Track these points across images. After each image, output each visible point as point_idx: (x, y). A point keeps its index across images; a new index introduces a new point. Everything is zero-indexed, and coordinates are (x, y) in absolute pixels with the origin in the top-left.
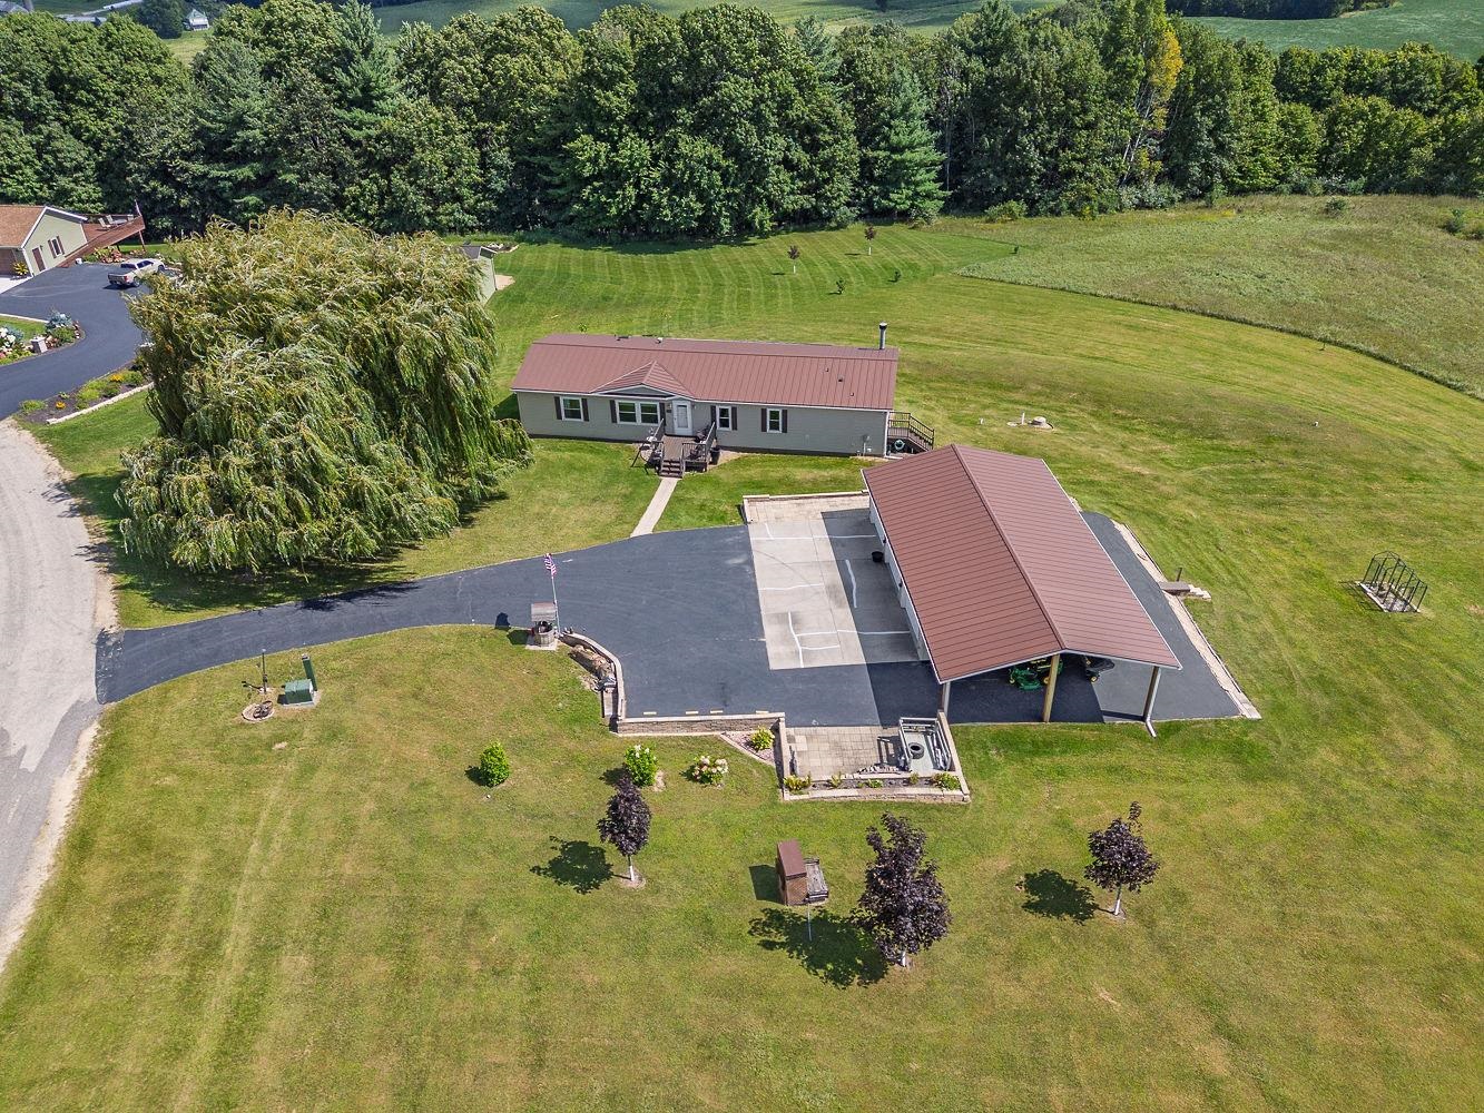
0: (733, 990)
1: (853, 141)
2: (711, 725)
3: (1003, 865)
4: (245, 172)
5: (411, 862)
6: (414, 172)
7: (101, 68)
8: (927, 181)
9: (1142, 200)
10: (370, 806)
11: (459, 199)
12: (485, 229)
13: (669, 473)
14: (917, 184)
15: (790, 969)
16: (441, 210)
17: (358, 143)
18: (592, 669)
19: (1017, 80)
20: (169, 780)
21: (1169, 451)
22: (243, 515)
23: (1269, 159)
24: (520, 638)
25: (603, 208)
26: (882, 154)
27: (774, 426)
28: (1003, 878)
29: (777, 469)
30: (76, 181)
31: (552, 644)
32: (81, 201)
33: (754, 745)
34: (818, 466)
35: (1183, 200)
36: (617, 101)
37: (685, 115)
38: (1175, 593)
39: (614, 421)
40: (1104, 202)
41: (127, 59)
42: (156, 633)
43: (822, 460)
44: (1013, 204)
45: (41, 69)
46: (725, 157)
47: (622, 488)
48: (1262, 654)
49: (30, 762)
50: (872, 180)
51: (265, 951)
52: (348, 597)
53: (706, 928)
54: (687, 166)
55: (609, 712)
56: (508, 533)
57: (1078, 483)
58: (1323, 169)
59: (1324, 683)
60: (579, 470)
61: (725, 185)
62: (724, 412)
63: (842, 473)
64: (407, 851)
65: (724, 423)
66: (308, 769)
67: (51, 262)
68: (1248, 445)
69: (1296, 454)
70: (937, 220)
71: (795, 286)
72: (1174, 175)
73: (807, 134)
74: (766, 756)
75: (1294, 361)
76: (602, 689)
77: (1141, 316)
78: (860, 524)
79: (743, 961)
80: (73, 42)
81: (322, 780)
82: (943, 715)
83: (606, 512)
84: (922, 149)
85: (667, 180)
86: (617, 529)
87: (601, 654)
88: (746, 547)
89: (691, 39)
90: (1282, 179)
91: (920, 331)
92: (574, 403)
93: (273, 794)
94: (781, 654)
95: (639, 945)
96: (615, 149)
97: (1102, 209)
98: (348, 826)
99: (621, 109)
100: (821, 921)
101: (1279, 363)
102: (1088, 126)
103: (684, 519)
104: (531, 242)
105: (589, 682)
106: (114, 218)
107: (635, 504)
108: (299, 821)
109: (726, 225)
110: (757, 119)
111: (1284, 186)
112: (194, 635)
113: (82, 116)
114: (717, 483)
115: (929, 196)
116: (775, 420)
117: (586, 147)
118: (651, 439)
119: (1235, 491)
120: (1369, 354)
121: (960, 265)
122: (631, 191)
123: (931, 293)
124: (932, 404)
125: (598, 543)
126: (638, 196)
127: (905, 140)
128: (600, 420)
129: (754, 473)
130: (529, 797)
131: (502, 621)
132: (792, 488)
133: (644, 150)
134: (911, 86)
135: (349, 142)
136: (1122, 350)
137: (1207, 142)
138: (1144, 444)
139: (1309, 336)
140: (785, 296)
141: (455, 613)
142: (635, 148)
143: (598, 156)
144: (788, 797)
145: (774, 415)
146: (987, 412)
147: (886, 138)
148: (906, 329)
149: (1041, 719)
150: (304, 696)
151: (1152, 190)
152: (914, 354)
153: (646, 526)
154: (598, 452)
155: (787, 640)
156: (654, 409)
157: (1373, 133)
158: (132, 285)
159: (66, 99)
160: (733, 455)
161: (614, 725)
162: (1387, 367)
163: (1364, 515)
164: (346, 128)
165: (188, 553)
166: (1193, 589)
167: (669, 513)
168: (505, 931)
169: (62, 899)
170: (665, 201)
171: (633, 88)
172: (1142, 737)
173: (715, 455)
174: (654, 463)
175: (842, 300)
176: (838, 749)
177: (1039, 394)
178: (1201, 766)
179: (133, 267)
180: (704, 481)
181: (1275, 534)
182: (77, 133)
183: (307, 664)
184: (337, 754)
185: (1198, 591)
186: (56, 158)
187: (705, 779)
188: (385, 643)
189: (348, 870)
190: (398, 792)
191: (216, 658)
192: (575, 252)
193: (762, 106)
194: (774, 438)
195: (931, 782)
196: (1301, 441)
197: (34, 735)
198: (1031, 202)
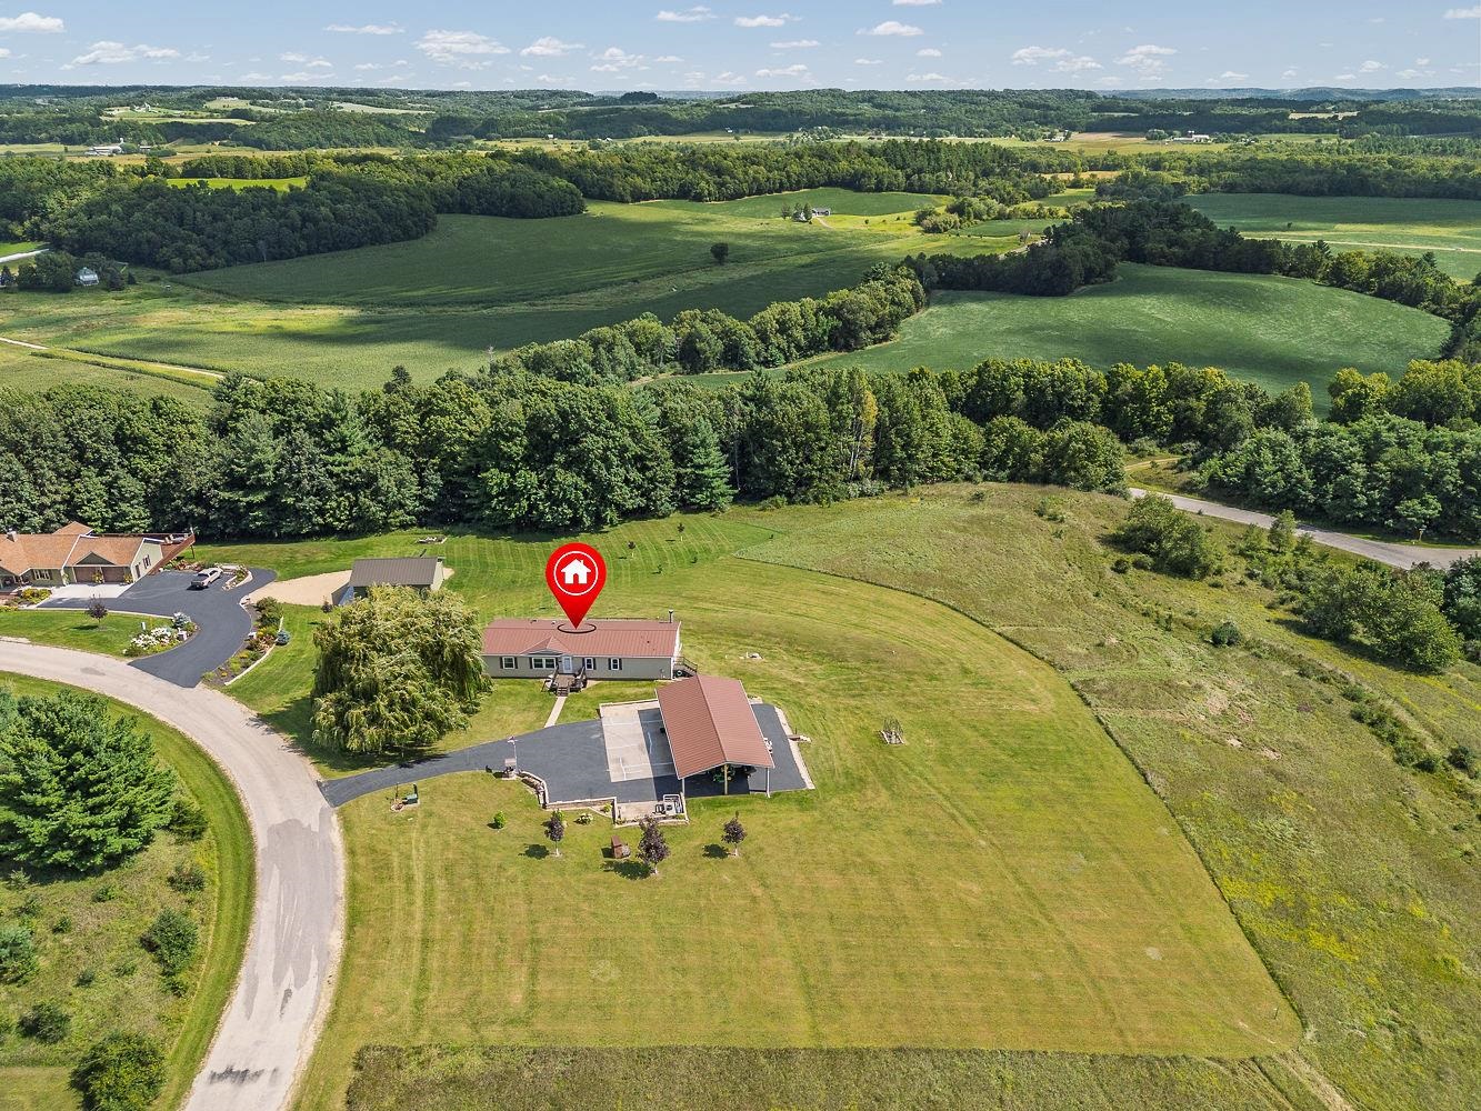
0: (595, 883)
1: (670, 463)
2: (586, 804)
3: (698, 843)
4: (259, 498)
5: (473, 853)
6: (376, 493)
7: (154, 430)
8: (720, 485)
9: (862, 491)
10: (452, 837)
11: (402, 506)
12: (421, 526)
13: (561, 695)
14: (713, 488)
15: (616, 876)
16: (391, 515)
17: (338, 475)
18: (533, 786)
19: (772, 424)
20: (373, 831)
21: (818, 669)
22: (381, 725)
23: (946, 459)
24: (498, 775)
25: (506, 514)
26: (689, 470)
27: (615, 667)
28: (696, 847)
29: (617, 689)
30: (132, 506)
31: (514, 776)
32: (135, 518)
33: (604, 810)
34: (637, 686)
35: (890, 489)
36: (516, 449)
37: (561, 458)
38: (793, 740)
39: (531, 667)
40: (837, 494)
41: (172, 424)
42: (340, 781)
43: (640, 683)
44: (778, 497)
45: (108, 431)
46: (586, 482)
47: (538, 703)
48: (825, 764)
49: (316, 828)
50: (684, 487)
51: (429, 879)
52: (418, 762)
53: (586, 867)
54: (561, 489)
55: (542, 802)
56: (484, 729)
57: (767, 689)
58: (983, 465)
59: (847, 774)
60: (515, 695)
61: (586, 499)
62: (589, 661)
63: (650, 689)
64: (472, 850)
65: (589, 667)
66: (424, 826)
67: (144, 572)
68: (858, 664)
69: (879, 669)
70: (728, 508)
71: (633, 567)
72: (882, 474)
73: (640, 462)
74: (609, 814)
75: (907, 612)
76: (538, 793)
77: (833, 585)
78: (656, 715)
79: (600, 875)
80: (134, 413)
81: (431, 830)
82: (682, 794)
83: (531, 716)
84: (715, 465)
85: (549, 497)
86: (537, 724)
87: (535, 778)
88: (601, 729)
89: (563, 414)
90: (958, 471)
91: (704, 600)
92: (510, 660)
93: (414, 835)
94: (616, 775)
95: (562, 872)
96: (513, 476)
97: (836, 499)
98: (447, 844)
99: (518, 455)
100: (627, 863)
101: (897, 614)
102: (822, 449)
103: (570, 717)
104: (454, 535)
105: (532, 791)
106: (175, 537)
107: (545, 711)
108: (427, 843)
109: (587, 521)
110: (605, 459)
111: (959, 476)
112: (359, 781)
113: (140, 462)
114: (586, 698)
115: (723, 495)
116: (616, 664)
117: (495, 477)
118: (551, 676)
119: (844, 689)
120: (949, 606)
121: (737, 548)
122: (525, 503)
123: (714, 571)
124: (702, 647)
125: (528, 732)
126: (529, 505)
127: (702, 461)
128: (524, 669)
129: (605, 691)
130: (514, 831)
131: (489, 770)
132: (624, 698)
133: (533, 478)
134: (705, 426)
135: (331, 475)
136: (814, 609)
137: (900, 453)
138: (807, 666)
139: (921, 596)
140: (626, 576)
141: (468, 767)
142: (527, 477)
143: (502, 481)
144: (617, 826)
145: (615, 661)
146: (730, 651)
147: (691, 461)
148: (696, 598)
149: (723, 794)
150: (415, 801)
151: (869, 485)
152: (696, 616)
153: (552, 721)
154: (523, 685)
155: (619, 769)
156: (552, 661)
157: (1012, 441)
158: (207, 587)
159: (125, 451)
160: (595, 683)
161: (544, 806)
162: (956, 614)
163: (900, 699)
164: (329, 467)
165: (353, 744)
166: (802, 737)
167: (562, 715)
168: (512, 871)
169: (353, 867)
170: (547, 510)
171: (525, 442)
172: (765, 799)
173: (585, 684)
174: (553, 689)
175: (660, 578)
176: (639, 810)
177: (760, 639)
178: (783, 807)
179: (207, 576)
180: (580, 697)
181: (853, 711)
182: (134, 473)
183: (415, 787)
184: (433, 821)
185: (805, 738)
186: (120, 492)
187: (584, 822)
188: (442, 780)
189: (451, 856)
190: (462, 832)
191: (370, 789)
192: (486, 541)
193: (608, 453)
194: (615, 672)
195: (674, 817)
196: (884, 662)
197: (311, 820)
198: (789, 495)
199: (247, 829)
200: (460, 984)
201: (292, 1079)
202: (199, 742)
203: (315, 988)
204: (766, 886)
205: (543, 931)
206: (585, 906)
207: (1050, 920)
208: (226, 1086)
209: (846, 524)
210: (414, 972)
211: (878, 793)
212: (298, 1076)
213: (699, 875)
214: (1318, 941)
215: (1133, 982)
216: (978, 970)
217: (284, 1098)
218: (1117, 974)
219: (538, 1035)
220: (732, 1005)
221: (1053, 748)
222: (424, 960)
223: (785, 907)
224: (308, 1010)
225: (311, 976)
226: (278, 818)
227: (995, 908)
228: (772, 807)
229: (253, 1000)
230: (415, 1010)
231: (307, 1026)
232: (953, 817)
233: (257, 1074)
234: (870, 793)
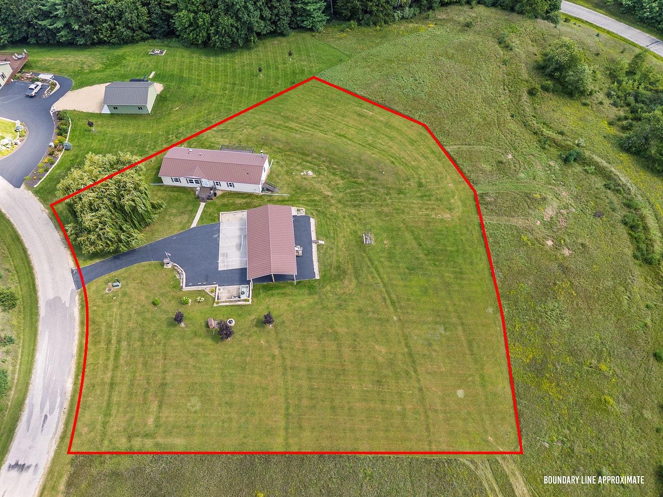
0: (198, 345)
3: (253, 318)
5: (142, 323)
8: (319, 16)
9: (402, 17)
10: (134, 311)
12: (153, 39)
13: (203, 201)
14: (314, 17)
16: (135, 35)
18: (178, 273)
21: (341, 184)
24: (163, 265)
27: (231, 186)
28: (252, 320)
29: (232, 199)
31: (170, 266)
33: (211, 291)
34: (243, 198)
35: (419, 14)
38: (315, 243)
39: (188, 183)
40: (387, 19)
42: (83, 269)
43: (244, 195)
44: (352, 22)
48: (329, 260)
49: (68, 304)
51: (119, 342)
53: (195, 334)
55: (181, 284)
59: (338, 267)
61: (238, 32)
63: (249, 200)
64: (141, 321)
65: (217, 185)
66: (121, 303)
67: (3, 83)
69: (373, 185)
70: (322, 30)
71: (260, 85)
72: (416, 2)
74: (213, 294)
76: (180, 279)
77: (365, 107)
79: (202, 340)
81: (124, 306)
82: (251, 283)
83: (185, 218)
86: (187, 225)
87: (180, 269)
88: (219, 229)
92: (176, 179)
93: (115, 310)
94: (222, 266)
95: (183, 338)
96: (196, 17)
97: (386, 22)
98: (130, 316)
101: (395, 135)
103: (205, 220)
104: (170, 47)
105: (178, 276)
106: (18, 54)
107: (192, 215)
108: (121, 315)
109: (241, 43)
112: (92, 269)
114: (215, 205)
115: (319, 21)
118: (198, 188)
119: (351, 201)
121: (320, 70)
123: (303, 92)
124: (283, 164)
125: (182, 231)
128: (184, 183)
130: (164, 308)
132: (234, 207)
136: (350, 130)
138: (336, 181)
141: (148, 258)
144: (215, 305)
146: (297, 168)
149: (273, 282)
150: (118, 285)
151: (407, 11)
153: (194, 225)
155: (224, 261)
156: (198, 181)
160: (221, 192)
161: (182, 288)
166: (321, 241)
167: (201, 218)
168: (160, 336)
172: (293, 285)
173: (215, 195)
174: (199, 197)
176: (228, 292)
178: (301, 292)
179: (33, 89)
180: (212, 204)
181: (352, 218)
184: (126, 299)
187: (199, 302)
189: (131, 325)
190: (139, 308)
191: (97, 276)
195: (244, 300)
196: (377, 180)
197: (66, 299)
198: (359, 21)
199: (36, 301)
200: (125, 413)
201: (43, 471)
202: (20, 232)
203: (58, 416)
204: (281, 347)
205: (169, 379)
206: (191, 361)
207: (415, 371)
208: (14, 473)
209: (386, 49)
210: (105, 404)
211: (350, 281)
212: (46, 469)
213: (250, 339)
214: (546, 386)
215: (445, 412)
216: (372, 405)
217: (39, 482)
218: (439, 407)
219: (157, 444)
220: (250, 426)
221: (449, 248)
222: (110, 396)
223: (288, 363)
224: (53, 430)
225: (56, 407)
226: (51, 296)
227: (391, 363)
228: (295, 291)
229: (31, 420)
230: (102, 429)
231: (52, 440)
232: (384, 299)
233: (29, 467)
234: (346, 282)
